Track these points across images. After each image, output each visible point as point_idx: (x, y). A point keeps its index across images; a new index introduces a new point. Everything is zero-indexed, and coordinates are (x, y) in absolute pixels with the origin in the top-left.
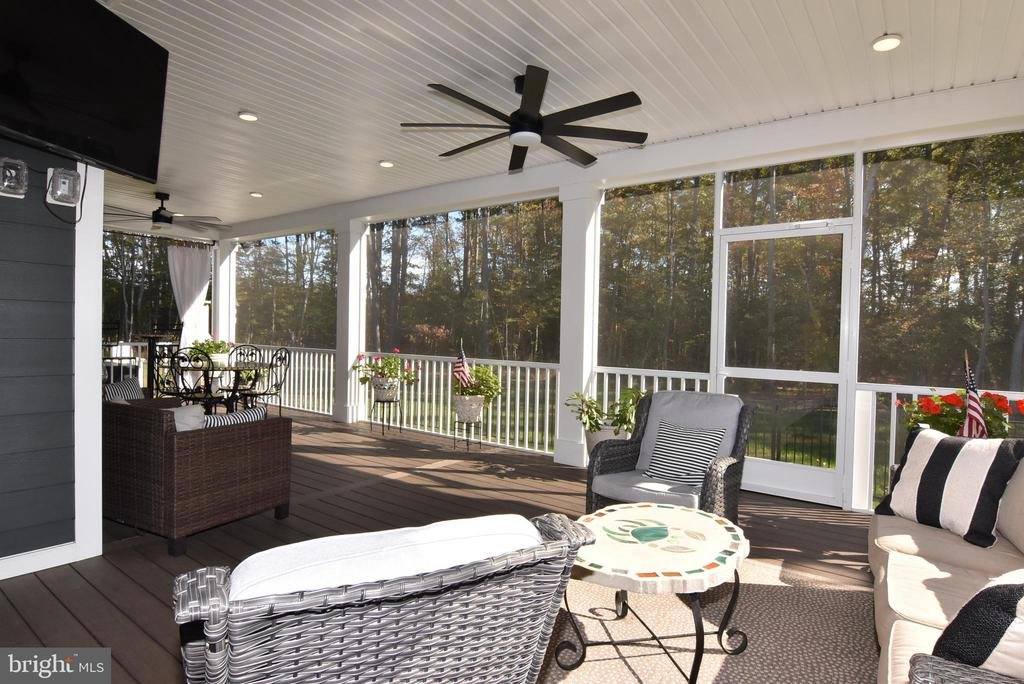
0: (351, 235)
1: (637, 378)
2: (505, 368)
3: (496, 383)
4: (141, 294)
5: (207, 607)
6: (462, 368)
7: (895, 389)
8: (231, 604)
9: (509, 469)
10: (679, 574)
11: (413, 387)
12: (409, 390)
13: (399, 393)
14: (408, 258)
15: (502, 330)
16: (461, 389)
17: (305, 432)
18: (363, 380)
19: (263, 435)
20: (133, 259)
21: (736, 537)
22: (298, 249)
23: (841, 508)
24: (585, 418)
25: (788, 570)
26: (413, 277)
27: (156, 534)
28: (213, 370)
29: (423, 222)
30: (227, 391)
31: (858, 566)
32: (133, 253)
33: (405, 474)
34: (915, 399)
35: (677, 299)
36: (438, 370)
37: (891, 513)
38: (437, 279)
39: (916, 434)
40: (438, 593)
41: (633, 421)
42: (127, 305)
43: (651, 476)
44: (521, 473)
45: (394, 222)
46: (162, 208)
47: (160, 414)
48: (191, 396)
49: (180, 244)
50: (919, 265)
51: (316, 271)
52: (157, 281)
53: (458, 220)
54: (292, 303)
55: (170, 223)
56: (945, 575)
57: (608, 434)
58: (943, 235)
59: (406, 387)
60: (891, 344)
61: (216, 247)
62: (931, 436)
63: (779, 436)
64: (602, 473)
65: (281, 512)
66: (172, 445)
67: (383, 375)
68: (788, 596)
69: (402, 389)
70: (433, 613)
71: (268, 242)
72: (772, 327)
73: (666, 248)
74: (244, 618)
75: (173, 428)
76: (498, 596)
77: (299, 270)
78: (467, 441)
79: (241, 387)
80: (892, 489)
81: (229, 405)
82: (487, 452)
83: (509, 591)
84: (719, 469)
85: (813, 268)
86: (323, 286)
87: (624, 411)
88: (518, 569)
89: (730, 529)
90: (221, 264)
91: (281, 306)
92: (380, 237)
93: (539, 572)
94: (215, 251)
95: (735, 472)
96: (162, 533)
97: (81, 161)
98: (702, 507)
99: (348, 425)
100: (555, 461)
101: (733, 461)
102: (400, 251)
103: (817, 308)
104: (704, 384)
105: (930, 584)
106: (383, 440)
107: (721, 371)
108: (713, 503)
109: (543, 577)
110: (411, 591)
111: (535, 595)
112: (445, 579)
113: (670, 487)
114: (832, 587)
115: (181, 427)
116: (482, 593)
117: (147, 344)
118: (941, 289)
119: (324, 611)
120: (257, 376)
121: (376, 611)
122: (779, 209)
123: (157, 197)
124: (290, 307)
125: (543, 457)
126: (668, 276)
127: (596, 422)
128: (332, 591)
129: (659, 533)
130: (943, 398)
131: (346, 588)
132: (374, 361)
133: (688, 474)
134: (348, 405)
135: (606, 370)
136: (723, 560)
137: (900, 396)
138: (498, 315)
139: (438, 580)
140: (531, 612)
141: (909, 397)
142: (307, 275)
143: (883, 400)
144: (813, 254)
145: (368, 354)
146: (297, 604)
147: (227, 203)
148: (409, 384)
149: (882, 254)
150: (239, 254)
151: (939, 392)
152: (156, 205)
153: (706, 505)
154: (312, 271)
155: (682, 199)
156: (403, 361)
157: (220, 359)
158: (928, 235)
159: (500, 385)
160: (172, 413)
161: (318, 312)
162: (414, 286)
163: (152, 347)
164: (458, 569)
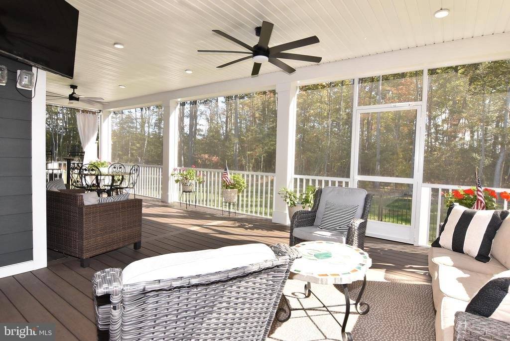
0: (171, 108)
1: (314, 181)
2: (248, 176)
3: (243, 183)
4: (62, 138)
5: (112, 287)
6: (226, 176)
7: (440, 187)
8: (124, 286)
9: (250, 225)
10: (338, 275)
11: (201, 185)
12: (199, 187)
13: (194, 188)
14: (198, 121)
15: (245, 157)
16: (226, 186)
17: (148, 207)
18: (177, 181)
19: (128, 207)
20: (57, 119)
21: (365, 257)
22: (142, 116)
23: (413, 245)
24: (288, 200)
25: (388, 274)
26: (200, 130)
27: (74, 256)
28: (101, 175)
29: (205, 102)
30: (107, 186)
31: (422, 272)
32: (57, 116)
33: (199, 228)
34: (450, 191)
35: (332, 143)
36: (214, 176)
37: (439, 246)
38: (212, 131)
39: (452, 208)
40: (227, 281)
41: (312, 202)
42: (54, 143)
43: (321, 228)
44: (256, 227)
45: (191, 102)
46: (74, 93)
47: (76, 197)
48: (90, 188)
49: (83, 111)
50: (451, 127)
51: (151, 127)
52: (70, 131)
53: (223, 102)
54: (139, 143)
55: (78, 101)
56: (467, 276)
57: (299, 208)
58: (463, 112)
59: (198, 185)
60: (437, 166)
61: (101, 113)
62: (459, 210)
63: (382, 210)
64: (297, 227)
65: (137, 246)
66: (82, 212)
67: (186, 179)
68: (388, 287)
69: (196, 186)
70: (223, 291)
71: (126, 112)
72: (378, 157)
73: (327, 117)
74: (131, 293)
75: (83, 204)
76: (254, 283)
77: (142, 126)
78: (229, 212)
79: (114, 184)
80: (440, 234)
81: (109, 193)
82: (239, 217)
83: (260, 281)
84: (356, 225)
85: (399, 128)
86: (155, 135)
87: (307, 197)
88: (265, 270)
89: (362, 254)
90: (104, 122)
91: (133, 144)
92: (183, 109)
93: (275, 272)
94: (101, 115)
95: (363, 226)
96: (77, 256)
97: (35, 66)
98: (347, 243)
99: (169, 204)
100: (273, 221)
101: (362, 221)
102: (193, 117)
103: (401, 148)
104: (347, 183)
105: (460, 280)
106: (187, 211)
107: (356, 177)
108: (353, 242)
109: (277, 274)
110: (213, 280)
111: (272, 283)
112: (230, 274)
113: (331, 234)
114: (410, 283)
115: (86, 203)
116: (247, 282)
117: (66, 162)
118: (461, 139)
119: (170, 290)
120: (123, 179)
121: (195, 290)
122: (383, 99)
123: (71, 87)
124: (138, 145)
125: (267, 220)
126: (327, 131)
127: (294, 202)
128: (174, 280)
129: (327, 256)
130: (465, 191)
131: (181, 278)
132: (182, 172)
133: (340, 228)
134: (169, 194)
135: (299, 177)
136: (359, 268)
137: (443, 190)
138: (243, 150)
139: (226, 275)
140: (270, 292)
141: (448, 190)
142: (146, 129)
143: (435, 191)
144: (399, 121)
145: (179, 168)
146: (157, 286)
147: (107, 91)
148: (200, 183)
149: (432, 121)
150: (113, 117)
151: (462, 189)
152: (71, 91)
153: (349, 242)
154: (149, 127)
155: (334, 93)
156: (196, 171)
157: (104, 170)
158: (455, 113)
159: (245, 184)
160: (82, 196)
161: (152, 147)
162: (200, 135)
163: (69, 164)
164: (236, 269)
